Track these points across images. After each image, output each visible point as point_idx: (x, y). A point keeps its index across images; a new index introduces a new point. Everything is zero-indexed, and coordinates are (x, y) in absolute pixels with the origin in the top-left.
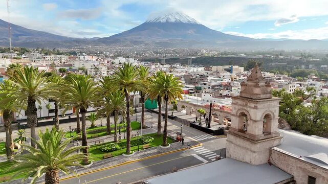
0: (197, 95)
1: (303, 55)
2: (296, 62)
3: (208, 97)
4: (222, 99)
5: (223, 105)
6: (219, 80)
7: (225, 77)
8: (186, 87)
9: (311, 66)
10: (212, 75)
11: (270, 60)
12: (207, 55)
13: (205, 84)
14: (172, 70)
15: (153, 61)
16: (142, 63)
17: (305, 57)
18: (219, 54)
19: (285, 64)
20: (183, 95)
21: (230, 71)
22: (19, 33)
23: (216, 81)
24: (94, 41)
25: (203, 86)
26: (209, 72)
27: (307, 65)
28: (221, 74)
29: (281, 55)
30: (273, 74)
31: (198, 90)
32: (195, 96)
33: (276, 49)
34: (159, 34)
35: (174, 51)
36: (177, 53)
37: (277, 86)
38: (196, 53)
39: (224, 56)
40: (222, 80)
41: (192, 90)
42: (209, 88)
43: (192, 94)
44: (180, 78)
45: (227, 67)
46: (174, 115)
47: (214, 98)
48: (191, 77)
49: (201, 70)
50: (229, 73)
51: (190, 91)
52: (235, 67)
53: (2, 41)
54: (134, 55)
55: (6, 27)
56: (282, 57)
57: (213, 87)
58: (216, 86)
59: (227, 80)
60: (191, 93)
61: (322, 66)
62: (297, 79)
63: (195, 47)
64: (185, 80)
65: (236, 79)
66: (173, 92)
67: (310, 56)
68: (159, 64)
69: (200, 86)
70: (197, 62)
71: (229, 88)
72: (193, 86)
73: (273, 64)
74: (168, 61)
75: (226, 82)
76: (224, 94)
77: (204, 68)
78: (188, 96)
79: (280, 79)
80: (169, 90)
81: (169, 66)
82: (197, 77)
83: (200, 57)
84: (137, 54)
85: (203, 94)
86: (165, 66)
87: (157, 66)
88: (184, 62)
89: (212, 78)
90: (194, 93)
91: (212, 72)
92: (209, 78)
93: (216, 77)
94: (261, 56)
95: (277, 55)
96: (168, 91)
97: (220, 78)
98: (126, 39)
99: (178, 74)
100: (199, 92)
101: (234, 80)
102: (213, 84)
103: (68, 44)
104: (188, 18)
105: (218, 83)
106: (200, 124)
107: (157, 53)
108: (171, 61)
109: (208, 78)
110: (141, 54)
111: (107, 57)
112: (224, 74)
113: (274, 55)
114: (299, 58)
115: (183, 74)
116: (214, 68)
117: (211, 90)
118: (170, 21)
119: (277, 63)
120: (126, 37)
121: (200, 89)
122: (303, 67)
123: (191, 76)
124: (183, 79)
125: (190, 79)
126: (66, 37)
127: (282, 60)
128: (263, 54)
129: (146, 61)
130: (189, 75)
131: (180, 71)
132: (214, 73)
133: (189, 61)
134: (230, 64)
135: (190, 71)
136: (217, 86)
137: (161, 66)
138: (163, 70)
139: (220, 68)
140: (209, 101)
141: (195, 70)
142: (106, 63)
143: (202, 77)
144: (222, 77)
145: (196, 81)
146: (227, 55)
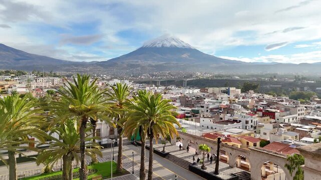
0: (194, 120)
1: (297, 78)
2: (290, 84)
3: (208, 122)
4: (225, 125)
5: (229, 134)
6: (216, 102)
7: (223, 99)
8: (182, 110)
9: (306, 88)
10: (208, 96)
11: (265, 83)
12: (201, 78)
13: (202, 107)
14: (167, 92)
15: (148, 83)
16: (137, 85)
17: (299, 80)
18: (213, 76)
19: (280, 86)
20: (178, 120)
21: (227, 92)
22: (20, 57)
23: (214, 103)
24: (93, 65)
25: (200, 109)
26: (206, 94)
27: (301, 88)
28: (218, 96)
29: (275, 77)
30: (272, 97)
31: (195, 114)
32: (192, 120)
33: (268, 72)
34: (155, 58)
35: (169, 73)
36: (172, 75)
37: (283, 109)
38: (191, 76)
39: (219, 78)
40: (220, 103)
41: (189, 113)
42: (207, 111)
43: (189, 119)
44: (174, 100)
45: (224, 89)
46: (167, 151)
47: (215, 124)
48: (187, 99)
49: (197, 91)
50: (226, 95)
51: (187, 115)
52: (231, 89)
53: (2, 65)
54: (130, 78)
55: (8, 51)
56: (276, 80)
57: (212, 110)
58: (214, 109)
59: (225, 103)
60: (187, 117)
61: (317, 88)
62: (299, 102)
63: (190, 71)
64: (180, 102)
65: (234, 101)
66: (161, 123)
67: (304, 78)
68: (154, 85)
69: (196, 109)
70: (192, 84)
71: (229, 111)
72: (188, 109)
73: (268, 86)
74: (163, 83)
75: (225, 104)
76: (226, 119)
77: (199, 90)
78: (184, 121)
79: (282, 101)
80: (155, 120)
81: (163, 88)
82: (193, 99)
83: (195, 79)
84: (133, 76)
85: (201, 119)
86: (159, 88)
87: (152, 88)
88: (179, 84)
89: (210, 100)
90: (190, 117)
91: (208, 94)
92: (207, 100)
93: (213, 99)
94: (256, 79)
95: (271, 78)
96: (153, 122)
97: (217, 100)
98: (123, 63)
99: (173, 96)
100: (196, 116)
101: (232, 102)
102: (211, 107)
103: (67, 68)
104: (182, 43)
105: (217, 105)
106: (203, 167)
107: (153, 76)
108: (167, 83)
109: (205, 100)
110: (137, 77)
111: (103, 79)
112: (222, 96)
113: (267, 78)
114: (292, 80)
115: (178, 96)
116: (210, 90)
117: (209, 114)
118: (165, 46)
119: (271, 86)
120: (124, 61)
121: (197, 112)
122: (298, 89)
123: (187, 97)
124: (178, 101)
125: (185, 102)
126: (66, 61)
127: (277, 83)
128: (256, 76)
129: (140, 83)
130: (185, 97)
131: (175, 92)
132: (210, 95)
133: (184, 83)
134: (225, 86)
135: (186, 93)
136: (216, 109)
137: (156, 88)
138: (157, 91)
139: (217, 90)
140: (210, 127)
141: (191, 91)
142: (101, 85)
143: (199, 99)
144: (220, 99)
145: (193, 103)
146: (221, 77)
